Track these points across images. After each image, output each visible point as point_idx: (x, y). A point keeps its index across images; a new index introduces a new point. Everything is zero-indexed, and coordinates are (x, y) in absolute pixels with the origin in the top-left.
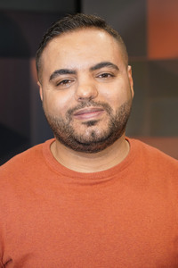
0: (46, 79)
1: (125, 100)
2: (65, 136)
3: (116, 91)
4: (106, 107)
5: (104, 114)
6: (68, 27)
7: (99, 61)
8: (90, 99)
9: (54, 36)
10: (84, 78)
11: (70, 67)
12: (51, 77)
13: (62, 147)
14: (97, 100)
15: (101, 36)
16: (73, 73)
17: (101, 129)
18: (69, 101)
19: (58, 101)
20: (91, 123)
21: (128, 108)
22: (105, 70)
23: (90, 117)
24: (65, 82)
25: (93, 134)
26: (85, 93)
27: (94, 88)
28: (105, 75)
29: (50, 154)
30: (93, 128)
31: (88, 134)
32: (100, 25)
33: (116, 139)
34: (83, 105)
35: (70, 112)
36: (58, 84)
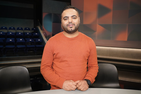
0: (63, 19)
1: (78, 23)
2: (66, 30)
3: (76, 21)
4: (74, 24)
5: (74, 26)
6: (67, 8)
7: (73, 15)
8: (71, 22)
9: (65, 10)
10: (70, 18)
11: (67, 16)
12: (64, 18)
13: (65, 32)
14: (72, 23)
15: (74, 10)
16: (68, 17)
17: (73, 29)
18: (67, 23)
19: (65, 23)
20: (71, 27)
21: (79, 25)
22: (74, 17)
23: (71, 26)
24: (66, 19)
25: (71, 30)
26: (70, 21)
27: (72, 20)
28: (74, 18)
29: (63, 34)
30: (72, 28)
31: (70, 29)
32: (74, 8)
33: (76, 31)
34: (70, 24)
35: (67, 25)
36: (65, 20)
